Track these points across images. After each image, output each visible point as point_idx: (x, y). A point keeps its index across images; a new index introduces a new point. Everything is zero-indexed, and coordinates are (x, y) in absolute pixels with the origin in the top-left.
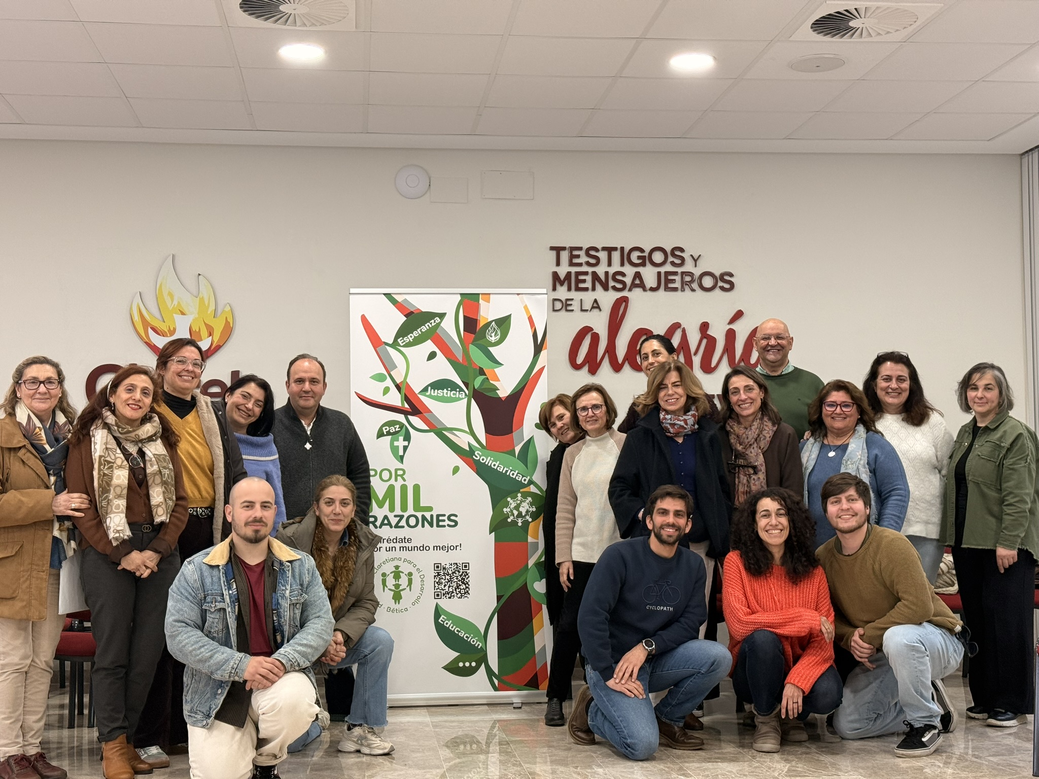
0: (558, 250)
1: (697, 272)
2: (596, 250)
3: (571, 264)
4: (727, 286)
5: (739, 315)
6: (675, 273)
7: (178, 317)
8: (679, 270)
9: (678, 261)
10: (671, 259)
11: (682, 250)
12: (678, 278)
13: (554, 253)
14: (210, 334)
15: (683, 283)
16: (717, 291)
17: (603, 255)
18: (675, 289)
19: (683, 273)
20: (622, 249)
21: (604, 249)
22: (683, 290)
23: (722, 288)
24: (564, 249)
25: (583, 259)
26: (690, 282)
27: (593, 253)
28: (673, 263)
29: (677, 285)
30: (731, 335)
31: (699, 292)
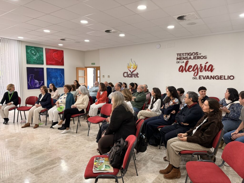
1: (200, 56)
3: (180, 56)
7: (131, 66)
10: (196, 54)
14: (135, 68)
16: (204, 59)
18: (196, 59)
20: (188, 53)
21: (185, 53)
24: (179, 54)
25: (182, 55)
30: (205, 66)
31: (200, 59)
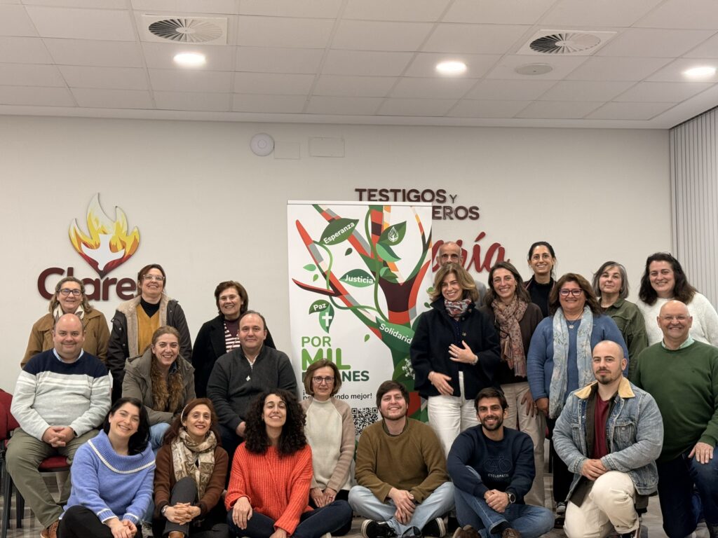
0: (360, 191)
1: (454, 206)
2: (387, 191)
3: (369, 200)
4: (474, 216)
5: (482, 235)
6: (439, 207)
7: (101, 236)
8: (442, 205)
9: (441, 199)
10: (436, 198)
11: (444, 192)
12: (441, 210)
13: (358, 193)
14: (124, 247)
15: (445, 214)
16: (468, 220)
17: (391, 195)
18: (439, 218)
19: (444, 207)
20: (404, 191)
21: (392, 190)
22: (445, 218)
23: (471, 218)
24: (365, 190)
25: (378, 197)
26: (450, 213)
27: (384, 193)
28: (438, 201)
29: (441, 215)
30: (477, 249)
31: (456, 220)
